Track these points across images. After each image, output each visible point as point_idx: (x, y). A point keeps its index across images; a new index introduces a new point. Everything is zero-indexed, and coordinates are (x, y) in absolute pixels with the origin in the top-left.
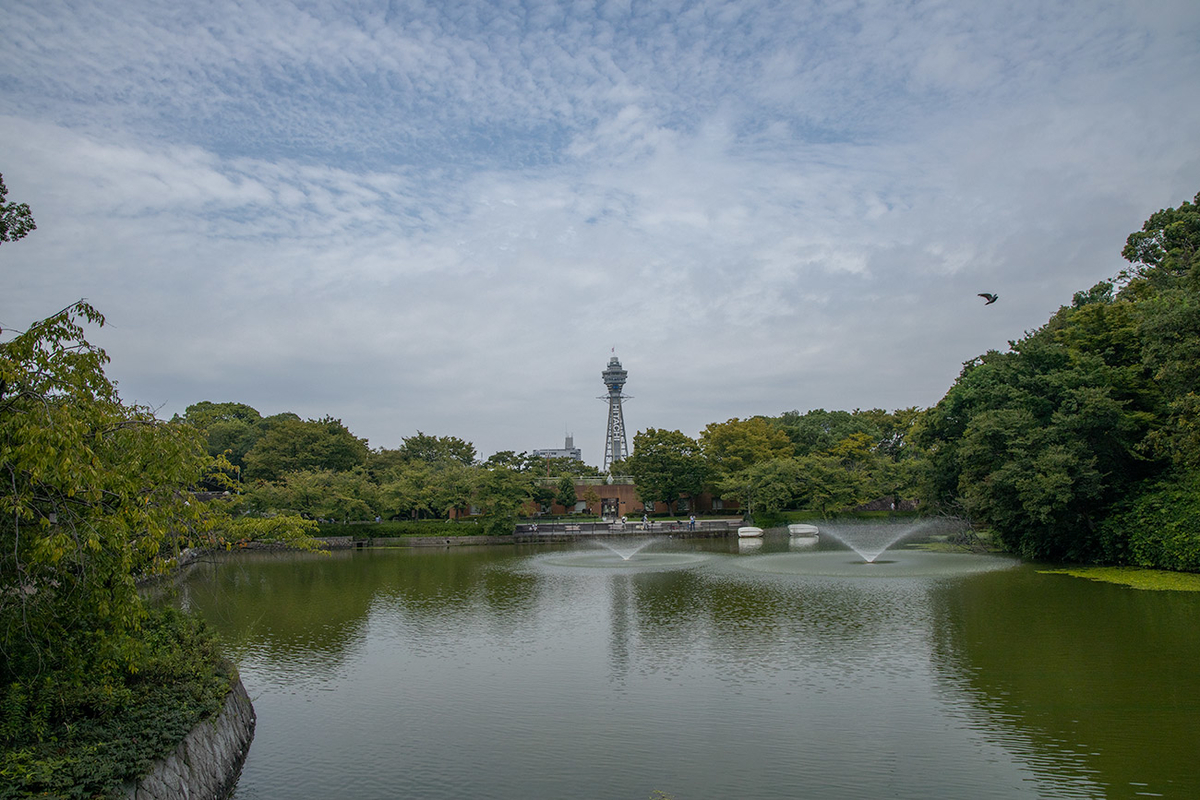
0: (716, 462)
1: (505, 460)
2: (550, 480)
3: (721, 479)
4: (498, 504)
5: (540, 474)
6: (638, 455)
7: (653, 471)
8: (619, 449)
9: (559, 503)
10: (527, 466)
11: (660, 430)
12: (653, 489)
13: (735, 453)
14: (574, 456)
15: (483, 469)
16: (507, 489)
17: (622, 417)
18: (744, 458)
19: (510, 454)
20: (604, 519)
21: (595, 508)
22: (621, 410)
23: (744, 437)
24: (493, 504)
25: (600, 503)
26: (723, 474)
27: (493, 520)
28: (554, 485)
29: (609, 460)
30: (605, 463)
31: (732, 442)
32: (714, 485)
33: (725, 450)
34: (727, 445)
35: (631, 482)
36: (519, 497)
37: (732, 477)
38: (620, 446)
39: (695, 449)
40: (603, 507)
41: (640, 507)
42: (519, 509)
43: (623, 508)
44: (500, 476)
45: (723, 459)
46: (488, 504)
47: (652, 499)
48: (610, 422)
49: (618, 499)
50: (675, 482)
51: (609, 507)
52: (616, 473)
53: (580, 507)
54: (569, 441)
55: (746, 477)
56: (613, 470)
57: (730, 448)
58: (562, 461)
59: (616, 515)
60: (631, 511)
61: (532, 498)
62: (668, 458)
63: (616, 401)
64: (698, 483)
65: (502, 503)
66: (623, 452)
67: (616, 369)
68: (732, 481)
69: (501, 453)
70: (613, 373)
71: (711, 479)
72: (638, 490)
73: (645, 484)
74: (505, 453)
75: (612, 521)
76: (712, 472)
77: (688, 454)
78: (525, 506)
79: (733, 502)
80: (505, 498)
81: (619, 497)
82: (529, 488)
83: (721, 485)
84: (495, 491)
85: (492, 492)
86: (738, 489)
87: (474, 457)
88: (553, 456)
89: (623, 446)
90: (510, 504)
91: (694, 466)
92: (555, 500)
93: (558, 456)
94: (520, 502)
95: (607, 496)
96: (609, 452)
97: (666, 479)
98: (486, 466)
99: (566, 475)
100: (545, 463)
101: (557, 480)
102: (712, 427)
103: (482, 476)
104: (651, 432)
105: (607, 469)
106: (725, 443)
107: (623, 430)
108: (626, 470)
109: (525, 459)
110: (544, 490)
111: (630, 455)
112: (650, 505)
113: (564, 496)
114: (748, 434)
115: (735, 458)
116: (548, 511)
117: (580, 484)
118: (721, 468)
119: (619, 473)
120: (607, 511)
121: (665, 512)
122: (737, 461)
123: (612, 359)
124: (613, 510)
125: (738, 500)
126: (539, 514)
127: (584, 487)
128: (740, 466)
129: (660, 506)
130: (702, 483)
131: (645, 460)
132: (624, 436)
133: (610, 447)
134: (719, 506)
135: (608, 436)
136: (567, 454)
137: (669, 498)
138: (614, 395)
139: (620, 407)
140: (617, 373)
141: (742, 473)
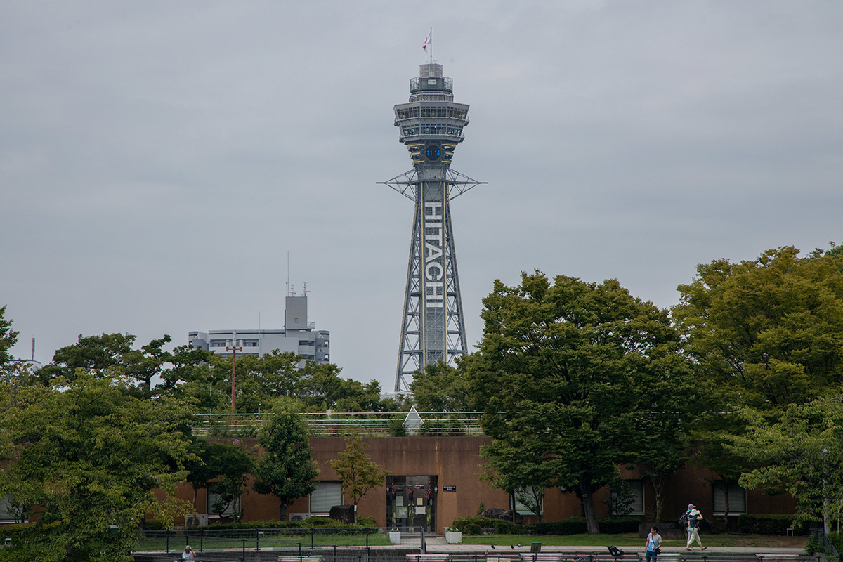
0: (723, 376)
1: (103, 361)
2: (234, 421)
3: (739, 426)
4: (80, 492)
5: (208, 402)
6: (495, 352)
7: (538, 397)
8: (442, 334)
9: (262, 488)
10: (170, 378)
11: (559, 279)
12: (540, 450)
13: (784, 350)
14: (309, 350)
15: (36, 388)
16: (109, 446)
17: (450, 239)
18: (811, 366)
19: (119, 342)
20: (395, 536)
21: (371, 504)
22: (448, 221)
23: (813, 305)
24: (65, 491)
25: (383, 489)
26: (747, 413)
27: (64, 539)
28: (249, 435)
29: (412, 365)
30: (400, 373)
31: (775, 318)
32: (718, 443)
33: (752, 341)
34: (758, 327)
35: (475, 430)
36: (143, 470)
37: (772, 421)
38: (442, 323)
39: (662, 337)
40: (390, 500)
41: (500, 501)
42: (143, 506)
43: (448, 505)
44: (89, 408)
45: (749, 368)
46: (48, 491)
47: (534, 480)
48: (417, 255)
49: (434, 480)
50: (604, 433)
51: (410, 500)
52: (429, 402)
53: (326, 499)
54: (296, 306)
55: (815, 421)
56: (424, 392)
57: (769, 335)
58: (275, 364)
59: (428, 525)
60: (473, 515)
61: (183, 473)
62: (584, 361)
63: (433, 192)
64: (670, 437)
65: (94, 487)
66: (453, 342)
67: (434, 101)
68: (772, 433)
69: (93, 341)
70: (428, 111)
71: (709, 426)
72: (494, 452)
73: (516, 437)
74: (106, 340)
75: (414, 543)
76: (713, 405)
77: (641, 350)
78: (161, 497)
79: (774, 496)
80: (102, 473)
81: (438, 471)
82: (174, 445)
83: (739, 444)
84: (72, 452)
85: (62, 455)
86: (790, 458)
87: (10, 351)
88: (248, 350)
89: (452, 325)
90: (115, 491)
91: (661, 384)
92: (251, 479)
93: (263, 350)
94: (147, 485)
95: (402, 467)
96: (413, 341)
97: (577, 423)
98: (45, 377)
99: (286, 405)
100: (223, 370)
101: (260, 422)
102: (716, 271)
103: (34, 409)
104: (536, 286)
105: (405, 390)
106: (752, 321)
107: (454, 277)
108: (460, 395)
109: (166, 357)
110: (220, 450)
111: (472, 350)
112: (530, 495)
113: (279, 469)
114: (825, 294)
115: (782, 365)
116: (229, 510)
117: (325, 432)
118: (740, 392)
119: (438, 403)
120: (402, 512)
121: (571, 519)
122: (789, 375)
123: (425, 68)
124: (421, 510)
125: (793, 490)
126: (203, 520)
127: (336, 442)
128: (799, 388)
129: (555, 501)
130: (683, 437)
131: (517, 366)
132: (456, 295)
133: (413, 326)
134: (734, 506)
135: (409, 295)
136: (290, 346)
137: (586, 478)
138: (430, 174)
139: (445, 211)
140: (440, 111)
141: (806, 410)
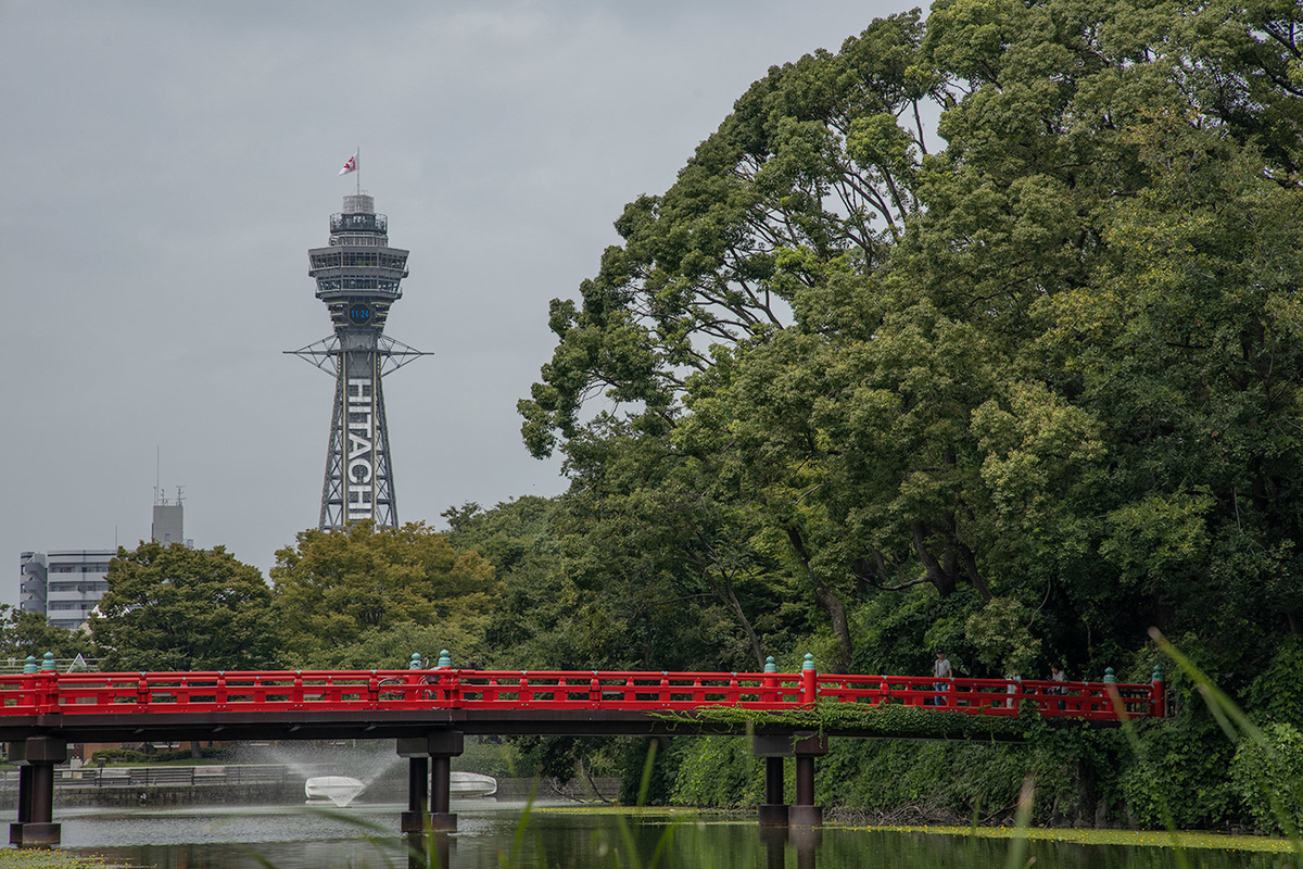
22: (379, 405)
48: (338, 449)
63: (360, 365)
67: (362, 243)
107: (388, 477)
122: (343, 624)
123: (348, 200)
128: (351, 636)
132: (390, 503)
135: (328, 502)
138: (355, 342)
139: (376, 391)
140: (368, 258)
